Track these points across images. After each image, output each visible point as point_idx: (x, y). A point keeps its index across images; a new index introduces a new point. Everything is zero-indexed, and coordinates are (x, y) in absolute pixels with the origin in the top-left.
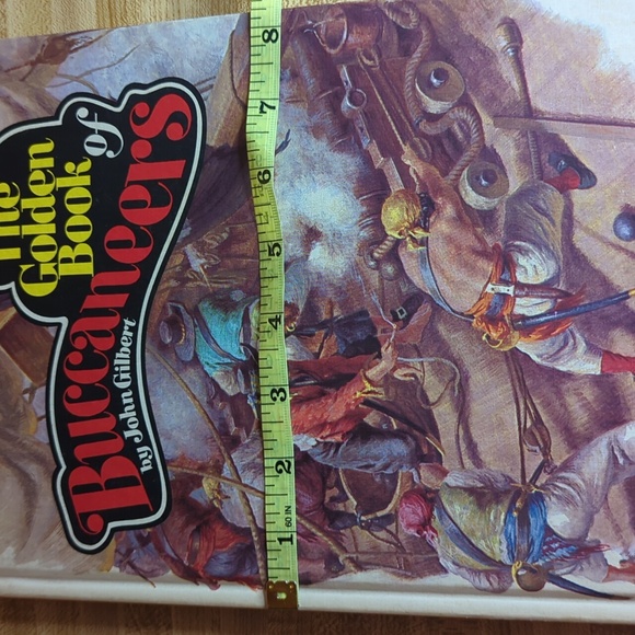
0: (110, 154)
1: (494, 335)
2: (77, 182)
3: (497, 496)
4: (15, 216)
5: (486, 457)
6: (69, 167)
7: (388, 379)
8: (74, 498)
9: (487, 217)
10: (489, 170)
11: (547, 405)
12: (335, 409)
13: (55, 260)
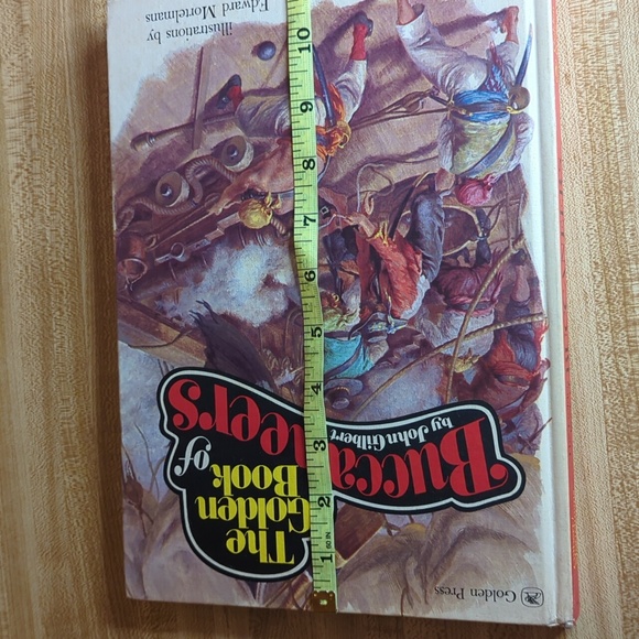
0: (208, 447)
1: (340, 139)
2: (228, 477)
3: (458, 129)
4: (251, 534)
5: (429, 140)
6: (216, 483)
7: (374, 219)
8: (477, 492)
9: (259, 150)
10: (228, 150)
11: (389, 97)
12: (397, 261)
13: (285, 499)
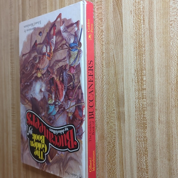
0: (32, 129)
1: (51, 56)
3: (70, 53)
6: (33, 138)
7: (57, 76)
10: (35, 58)
11: (59, 45)
12: (60, 87)
13: (43, 144)
